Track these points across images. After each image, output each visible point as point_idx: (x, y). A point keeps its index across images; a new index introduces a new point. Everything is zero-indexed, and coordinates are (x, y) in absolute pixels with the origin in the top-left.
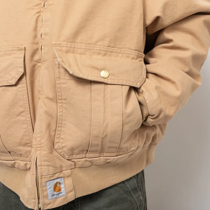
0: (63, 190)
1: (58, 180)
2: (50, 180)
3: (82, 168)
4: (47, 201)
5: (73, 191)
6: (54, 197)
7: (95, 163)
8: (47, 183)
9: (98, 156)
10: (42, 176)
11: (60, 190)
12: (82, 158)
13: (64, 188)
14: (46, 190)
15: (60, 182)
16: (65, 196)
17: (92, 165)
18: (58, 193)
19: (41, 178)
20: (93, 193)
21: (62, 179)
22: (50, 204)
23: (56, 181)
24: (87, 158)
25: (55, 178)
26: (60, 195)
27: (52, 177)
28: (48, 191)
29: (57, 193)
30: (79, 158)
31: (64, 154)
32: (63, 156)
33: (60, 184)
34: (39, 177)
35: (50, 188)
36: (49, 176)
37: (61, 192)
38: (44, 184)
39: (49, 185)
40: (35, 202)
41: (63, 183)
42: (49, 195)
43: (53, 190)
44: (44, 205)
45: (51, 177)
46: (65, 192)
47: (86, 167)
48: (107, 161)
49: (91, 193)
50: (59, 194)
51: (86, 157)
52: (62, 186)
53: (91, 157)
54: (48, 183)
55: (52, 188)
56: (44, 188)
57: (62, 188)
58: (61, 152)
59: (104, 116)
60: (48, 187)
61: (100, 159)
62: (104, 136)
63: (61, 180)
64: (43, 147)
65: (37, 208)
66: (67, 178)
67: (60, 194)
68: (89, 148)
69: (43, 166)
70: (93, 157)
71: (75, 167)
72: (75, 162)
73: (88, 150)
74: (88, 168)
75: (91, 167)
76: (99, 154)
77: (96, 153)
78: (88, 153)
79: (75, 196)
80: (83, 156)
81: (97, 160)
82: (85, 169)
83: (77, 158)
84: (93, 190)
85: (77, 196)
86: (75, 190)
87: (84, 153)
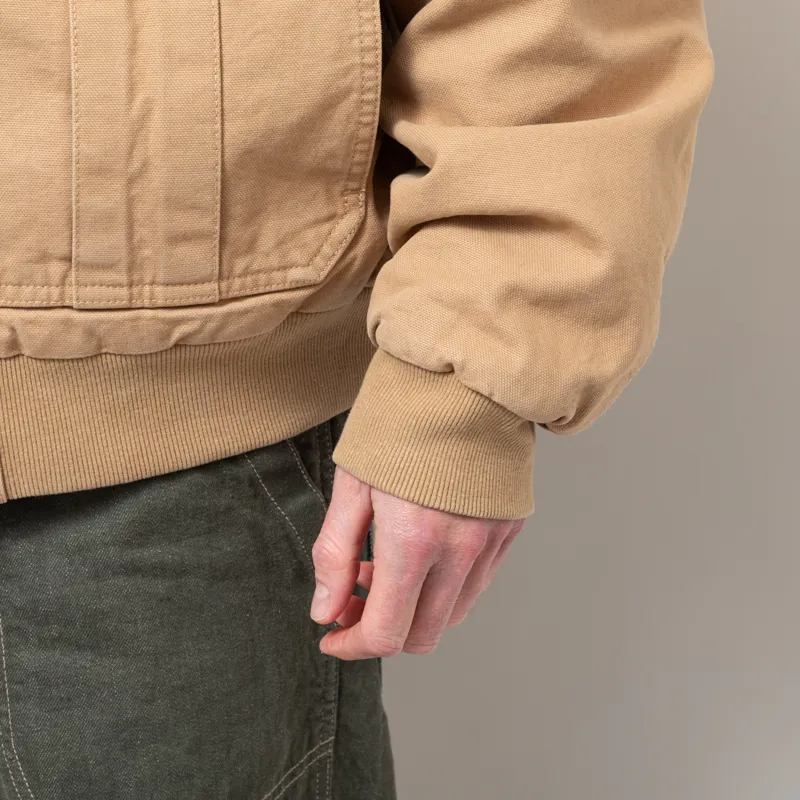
7: (111, 341)
9: (124, 303)
12: (44, 304)
17: (101, 355)
24: (70, 307)
30: (29, 304)
48: (177, 334)
51: (67, 303)
53: (89, 305)
59: (131, 69)
61: (137, 319)
62: (136, 165)
68: (74, 240)
70: (102, 305)
71: (18, 355)
72: (13, 330)
73: (69, 259)
74: (80, 364)
75: (95, 362)
76: (131, 294)
77: (114, 286)
78: (74, 282)
79: (8, 488)
80: (49, 298)
81: (120, 323)
82: (67, 367)
83: (23, 304)
84: (106, 470)
85: (18, 491)
86: (8, 461)
87: (56, 278)
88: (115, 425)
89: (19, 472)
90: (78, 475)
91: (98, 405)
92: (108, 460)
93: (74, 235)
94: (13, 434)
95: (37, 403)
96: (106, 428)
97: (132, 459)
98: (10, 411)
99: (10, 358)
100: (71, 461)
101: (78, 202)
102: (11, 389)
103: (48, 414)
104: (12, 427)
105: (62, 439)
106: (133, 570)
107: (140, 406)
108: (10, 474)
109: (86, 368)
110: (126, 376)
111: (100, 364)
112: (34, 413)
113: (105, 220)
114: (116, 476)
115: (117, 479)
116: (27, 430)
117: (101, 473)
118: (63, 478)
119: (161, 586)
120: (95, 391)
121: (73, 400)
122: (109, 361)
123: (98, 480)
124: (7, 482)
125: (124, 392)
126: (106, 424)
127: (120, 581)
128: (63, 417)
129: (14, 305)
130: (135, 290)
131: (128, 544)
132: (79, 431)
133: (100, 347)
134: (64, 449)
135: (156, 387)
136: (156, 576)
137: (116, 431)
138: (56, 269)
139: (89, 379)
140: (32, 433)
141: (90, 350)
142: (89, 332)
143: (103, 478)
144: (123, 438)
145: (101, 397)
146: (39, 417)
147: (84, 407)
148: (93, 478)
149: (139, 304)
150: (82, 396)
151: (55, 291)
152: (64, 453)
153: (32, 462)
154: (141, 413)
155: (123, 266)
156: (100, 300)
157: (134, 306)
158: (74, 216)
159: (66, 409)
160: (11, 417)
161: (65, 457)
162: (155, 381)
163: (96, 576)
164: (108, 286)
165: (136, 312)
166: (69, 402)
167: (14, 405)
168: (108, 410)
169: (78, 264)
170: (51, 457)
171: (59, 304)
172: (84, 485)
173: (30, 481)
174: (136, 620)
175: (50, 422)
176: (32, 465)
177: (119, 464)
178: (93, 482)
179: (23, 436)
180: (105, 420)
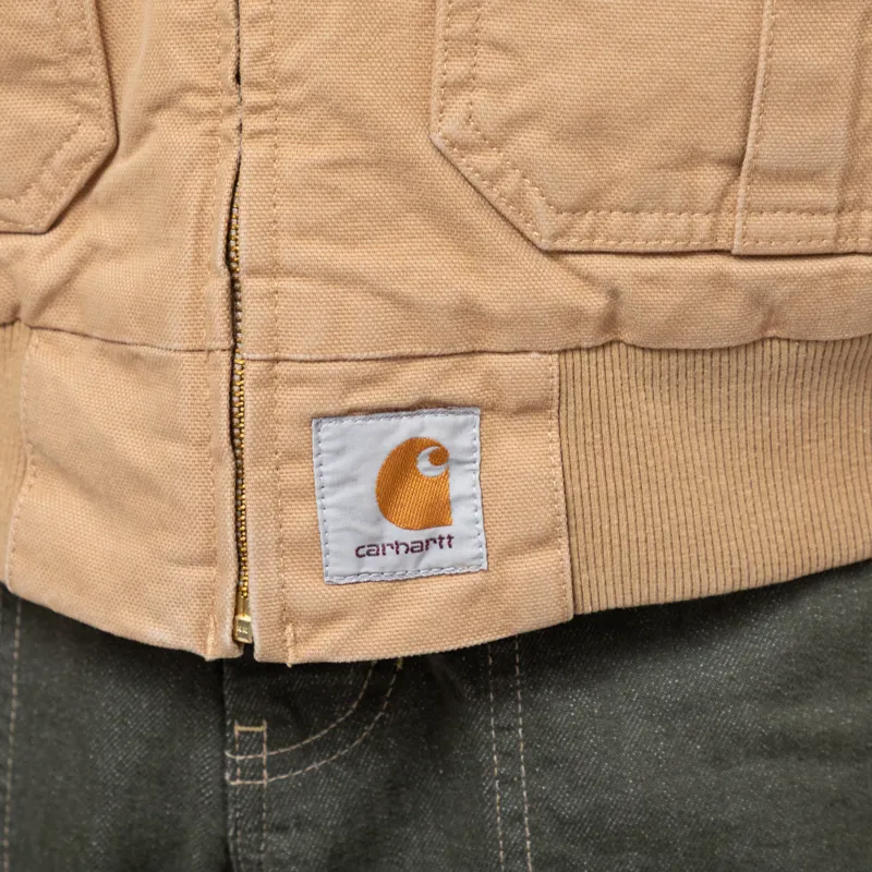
0: (464, 518)
1: (431, 426)
2: (351, 412)
3: (669, 351)
4: (308, 592)
5: (564, 541)
6: (371, 564)
8: (323, 435)
9: (825, 245)
10: (277, 361)
11: (437, 512)
12: (679, 246)
13: (478, 502)
14: (307, 493)
15: (446, 444)
16: (478, 578)
17: (763, 340)
18: (423, 535)
19: (267, 382)
20: (745, 586)
21: (461, 418)
22: (335, 616)
23: (405, 428)
24: (727, 253)
25: (396, 401)
26: (435, 555)
27: (368, 381)
28: (328, 501)
29: (410, 536)
30: (651, 246)
31: (517, 199)
32: (508, 211)
33: (440, 456)
34: (251, 368)
35: (346, 480)
36: (340, 366)
37: (444, 531)
38: (287, 435)
39: (338, 452)
40: (207, 593)
41: (477, 455)
42: (330, 536)
43: (371, 503)
44: (283, 624)
45: (353, 384)
46: (482, 538)
47: (712, 352)
49: (728, 589)
50: (423, 547)
51: (722, 243)
52: (462, 483)
53: (762, 248)
54: (329, 428)
55: (366, 487)
56: (293, 474)
57: (460, 498)
58: (495, 177)
60: (331, 468)
61: (846, 272)
63: (457, 430)
64: (294, 109)
65: (228, 639)
66: (517, 422)
67: (434, 547)
69: (288, 273)
70: (786, 248)
71: (611, 343)
72: (614, 294)
73: (737, 163)
74: (725, 359)
75: (751, 355)
76: (839, 228)
77: (812, 212)
78: (740, 205)
79: (579, 593)
80: (690, 235)
81: (814, 281)
82: (699, 364)
83: (639, 246)
84: (751, 558)
85: (595, 599)
86: (581, 543)
87: (708, 198)
88: (770, 475)
89: (599, 562)
90: (703, 565)
91: (742, 435)
92: (756, 539)
93: (753, 118)
94: (594, 491)
95: (639, 432)
96: (755, 478)
97: (795, 537)
98: (589, 448)
99: (596, 348)
100: (693, 541)
101: (769, 55)
102: (595, 406)
103: (658, 452)
104: (593, 477)
105: (679, 500)
106: (782, 746)
107: (814, 437)
108: (583, 567)
109: (734, 365)
110: (799, 381)
111: (758, 359)
112: (633, 452)
113: (815, 90)
114: (768, 568)
115: (769, 573)
116: (619, 484)
117: (744, 563)
118: (679, 572)
119: (831, 777)
120: (741, 409)
121: (701, 427)
122: (776, 352)
123: (737, 577)
124: (578, 581)
125: (790, 411)
126: (753, 471)
127: (760, 767)
128: (681, 458)
129: (621, 248)
130: (848, 218)
131: (775, 697)
132: (708, 484)
133: (765, 327)
134: (682, 518)
135: (844, 401)
136: (822, 758)
137: (771, 485)
138: (710, 179)
139: (733, 387)
140: (628, 489)
141: (749, 332)
142: (757, 298)
143: (745, 573)
144: (781, 498)
145: (750, 422)
146: (642, 459)
147: (718, 438)
148: (728, 572)
149: (850, 245)
150: (717, 417)
151: (703, 223)
152: (682, 526)
153: (624, 543)
154: (815, 451)
155: (833, 176)
156: (784, 239)
157: (841, 250)
158: (759, 82)
159: (686, 443)
160: (591, 459)
161: (683, 533)
162: (846, 389)
163: (718, 760)
164: (801, 212)
165: (842, 260)
166: (693, 430)
167: (598, 436)
168: (759, 445)
169: (754, 170)
170: (659, 535)
171: (706, 246)
172: (713, 586)
173: (618, 579)
174: (787, 842)
175: (660, 468)
176: (625, 550)
177: (774, 546)
178: (729, 580)
179: (612, 494)
180: (752, 463)
